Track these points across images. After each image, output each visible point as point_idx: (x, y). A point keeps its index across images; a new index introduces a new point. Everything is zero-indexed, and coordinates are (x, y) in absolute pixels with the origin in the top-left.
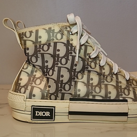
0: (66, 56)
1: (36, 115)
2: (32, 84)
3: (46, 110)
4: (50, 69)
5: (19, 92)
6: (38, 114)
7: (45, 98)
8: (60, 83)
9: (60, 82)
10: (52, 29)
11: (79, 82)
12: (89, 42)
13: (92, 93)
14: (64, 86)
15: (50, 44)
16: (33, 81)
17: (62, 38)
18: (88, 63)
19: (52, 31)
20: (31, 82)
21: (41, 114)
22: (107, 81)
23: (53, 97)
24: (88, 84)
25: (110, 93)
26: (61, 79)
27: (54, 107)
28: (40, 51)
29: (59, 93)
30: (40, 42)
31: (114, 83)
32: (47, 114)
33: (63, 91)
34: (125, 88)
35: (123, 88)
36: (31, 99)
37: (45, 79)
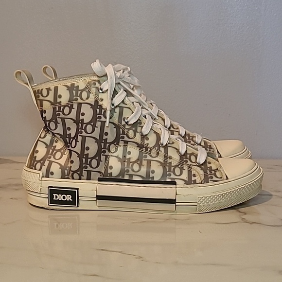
0: (93, 122)
1: (55, 199)
2: (50, 158)
3: (67, 193)
4: (74, 138)
5: (34, 168)
6: (56, 197)
7: (66, 177)
8: (84, 158)
9: (85, 156)
10: (75, 85)
11: (111, 156)
12: (126, 103)
13: (128, 171)
14: (91, 161)
15: (72, 105)
16: (52, 154)
17: (88, 97)
18: (123, 132)
19: (75, 89)
20: (49, 156)
21: (60, 197)
22: (151, 156)
23: (76, 176)
24: (123, 160)
25: (153, 172)
26: (86, 152)
27: (78, 189)
28: (59, 115)
29: (83, 171)
30: (60, 102)
31: (161, 159)
32: (69, 198)
33: (89, 168)
34: (177, 166)
35: (173, 166)
36: (48, 177)
37: (67, 152)
